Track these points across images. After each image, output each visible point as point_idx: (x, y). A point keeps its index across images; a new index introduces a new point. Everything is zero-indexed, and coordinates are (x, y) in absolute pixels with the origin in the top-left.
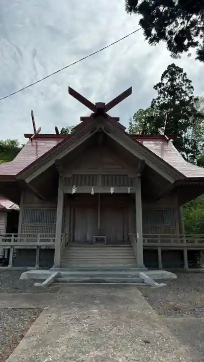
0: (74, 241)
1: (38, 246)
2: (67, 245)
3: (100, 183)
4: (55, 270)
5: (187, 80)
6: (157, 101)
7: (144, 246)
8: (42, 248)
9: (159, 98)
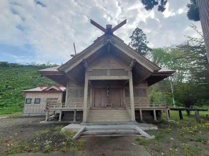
0: (94, 106)
1: (75, 110)
2: (91, 109)
3: (109, 73)
4: (84, 125)
5: (144, 34)
6: (131, 43)
7: (135, 109)
8: (78, 110)
9: (132, 42)
